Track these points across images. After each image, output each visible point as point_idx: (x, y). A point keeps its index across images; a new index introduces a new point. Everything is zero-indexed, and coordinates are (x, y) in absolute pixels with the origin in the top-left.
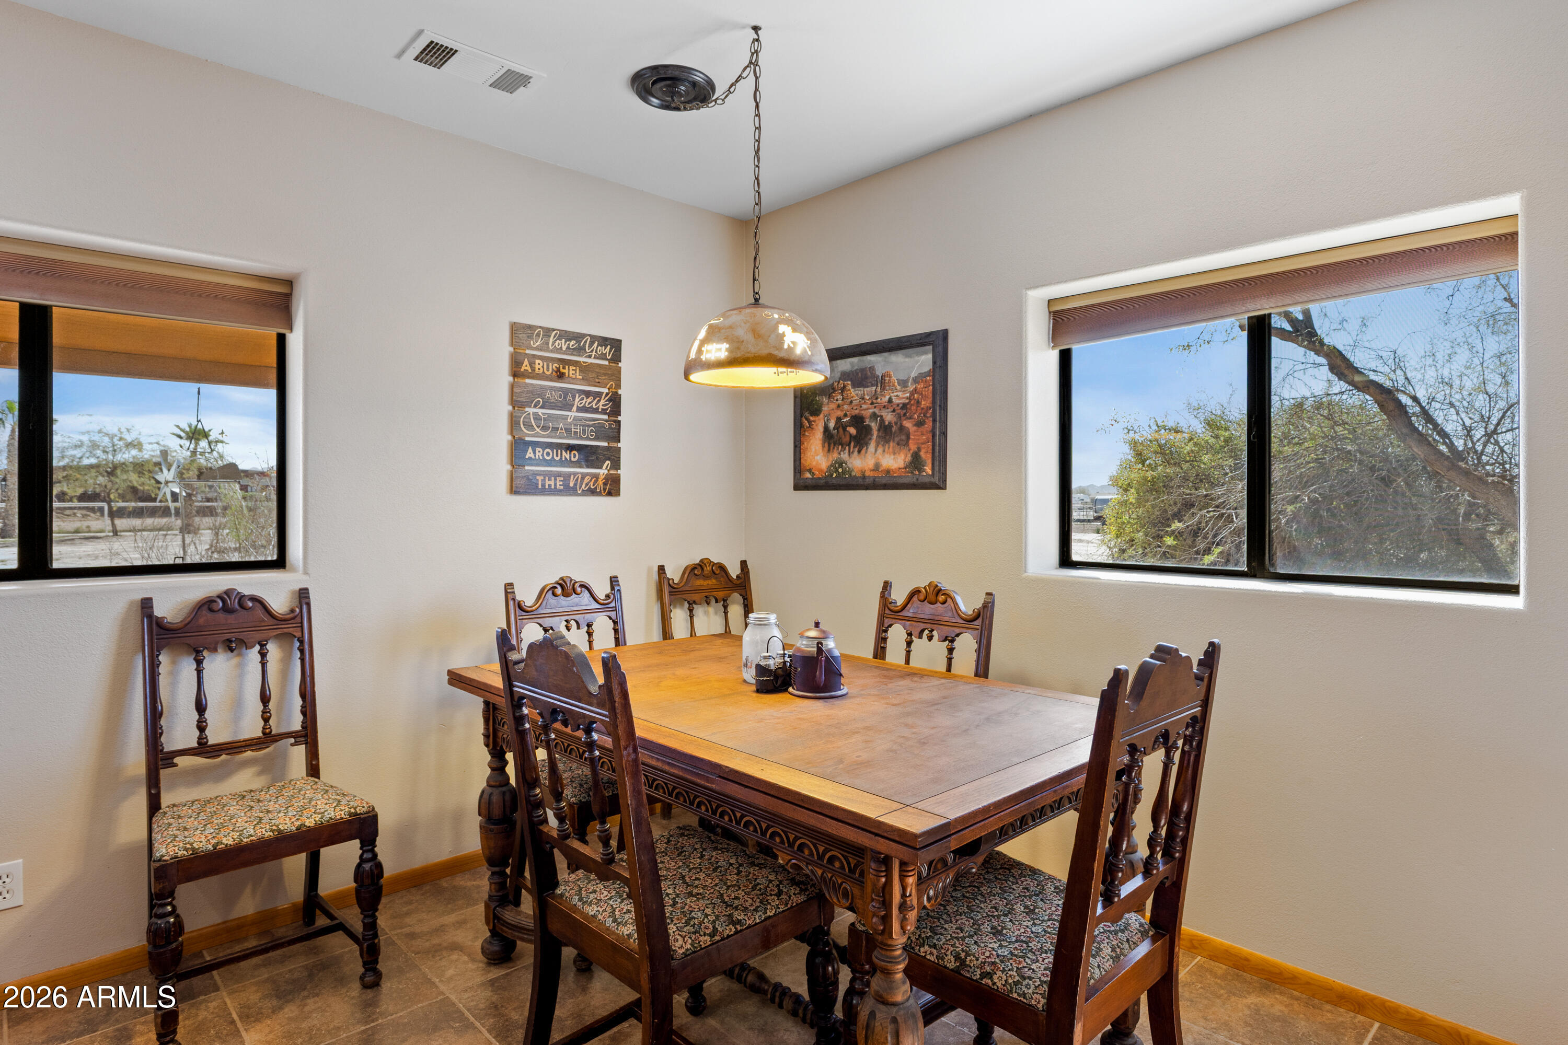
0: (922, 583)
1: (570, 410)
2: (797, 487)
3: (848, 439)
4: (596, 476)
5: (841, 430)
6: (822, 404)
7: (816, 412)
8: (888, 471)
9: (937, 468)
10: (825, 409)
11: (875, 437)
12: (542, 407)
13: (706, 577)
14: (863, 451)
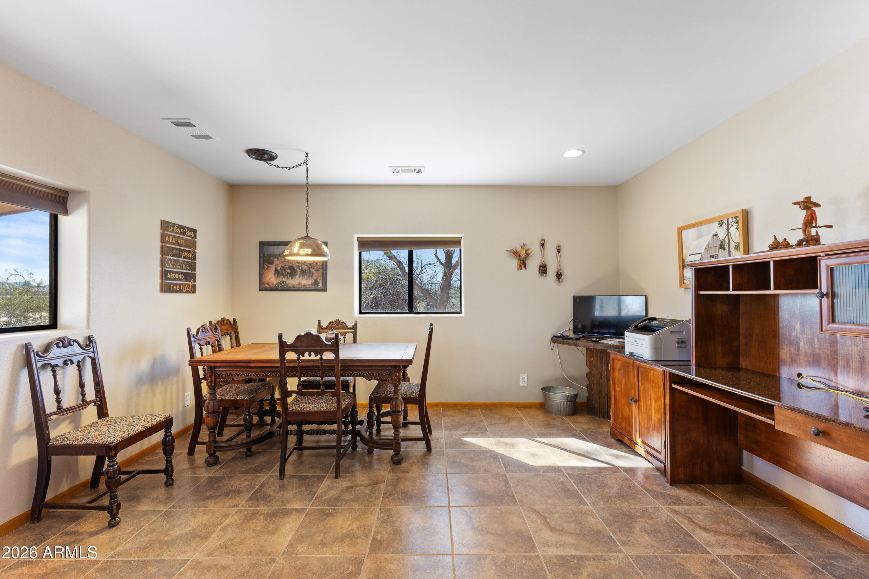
0: (333, 320)
1: (181, 257)
2: (260, 290)
3: (286, 274)
4: (189, 285)
5: (283, 270)
6: (274, 261)
7: (272, 263)
8: (304, 285)
9: (324, 285)
10: (276, 262)
11: (299, 274)
12: (172, 256)
13: (224, 325)
14: (294, 278)
